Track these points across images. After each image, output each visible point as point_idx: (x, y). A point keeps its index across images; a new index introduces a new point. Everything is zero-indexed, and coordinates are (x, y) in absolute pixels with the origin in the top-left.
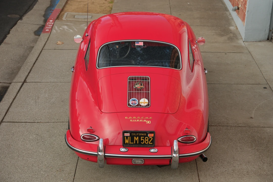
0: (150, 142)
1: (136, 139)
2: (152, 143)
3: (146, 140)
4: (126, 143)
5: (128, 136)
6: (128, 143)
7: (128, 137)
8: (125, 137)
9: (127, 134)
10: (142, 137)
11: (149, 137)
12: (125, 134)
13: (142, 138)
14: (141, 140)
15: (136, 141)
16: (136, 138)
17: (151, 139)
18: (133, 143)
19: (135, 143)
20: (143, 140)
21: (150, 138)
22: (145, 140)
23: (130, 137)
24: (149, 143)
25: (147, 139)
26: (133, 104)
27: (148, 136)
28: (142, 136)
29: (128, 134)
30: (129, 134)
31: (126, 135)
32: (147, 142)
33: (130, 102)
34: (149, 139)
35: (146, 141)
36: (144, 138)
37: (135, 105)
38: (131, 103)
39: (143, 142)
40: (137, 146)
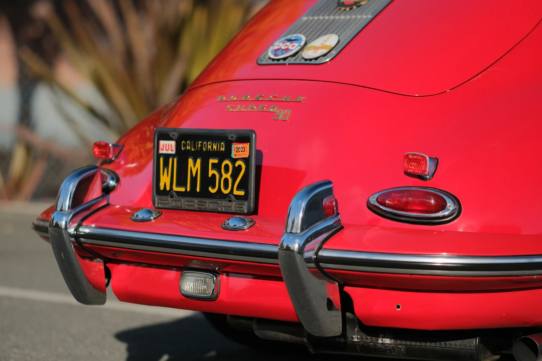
0: (238, 188)
1: (194, 168)
2: (242, 193)
3: (225, 176)
4: (162, 187)
5: (170, 152)
6: (168, 188)
7: (171, 160)
8: (161, 159)
9: (168, 142)
10: (211, 161)
11: (234, 161)
12: (162, 142)
13: (213, 166)
14: (210, 175)
15: (194, 181)
16: (194, 163)
17: (240, 167)
18: (184, 189)
19: (188, 189)
20: (214, 175)
21: (236, 165)
22: (221, 176)
23: (175, 160)
24: (236, 192)
25: (227, 168)
26: (279, 52)
27: (233, 156)
29: (170, 146)
30: (173, 143)
31: (164, 151)
32: (226, 183)
34: (237, 170)
35: (223, 178)
36: (217, 167)
38: (276, 48)
39: (214, 187)
40: (195, 203)
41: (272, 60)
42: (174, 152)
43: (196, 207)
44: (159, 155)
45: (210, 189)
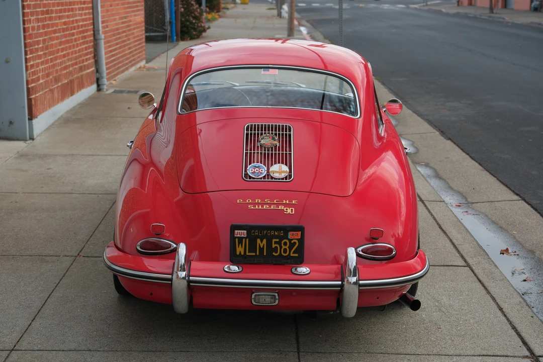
0: (293, 253)
1: (262, 243)
2: (297, 255)
3: (284, 247)
4: (238, 253)
5: (242, 236)
6: (242, 254)
7: (244, 240)
8: (237, 240)
9: (241, 231)
10: (274, 240)
11: (290, 240)
12: (236, 231)
13: (276, 243)
14: (273, 247)
15: (261, 250)
16: (262, 241)
17: (295, 243)
18: (254, 254)
19: (258, 254)
20: (276, 247)
21: (292, 242)
22: (281, 247)
23: (247, 240)
24: (292, 255)
25: (285, 244)
26: (256, 174)
27: (289, 237)
28: (276, 237)
29: (243, 233)
32: (285, 251)
33: (248, 171)
34: (292, 245)
35: (283, 249)
36: (279, 243)
37: (260, 177)
40: (263, 260)
41: (254, 178)
42: (246, 236)
44: (235, 238)
45: (274, 254)
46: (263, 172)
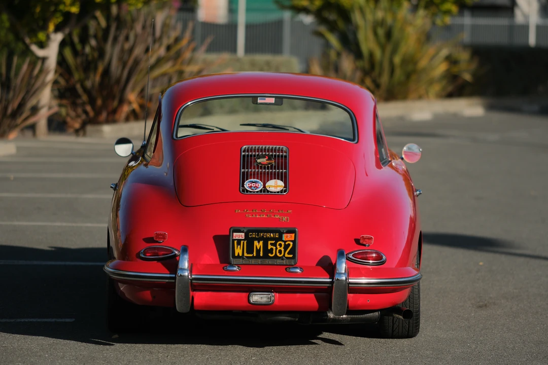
0: (289, 254)
1: (258, 245)
2: (291, 256)
4: (236, 255)
5: (241, 238)
6: (241, 255)
7: (242, 242)
8: (236, 242)
9: (239, 234)
10: (269, 242)
11: (285, 242)
12: (235, 234)
13: (271, 244)
14: (269, 248)
15: (258, 251)
16: (259, 243)
17: (289, 245)
18: (251, 255)
19: (255, 255)
20: (272, 249)
21: (287, 243)
22: (276, 248)
23: (245, 242)
24: (286, 255)
25: (280, 245)
26: (253, 188)
27: (284, 239)
28: (271, 239)
29: (241, 236)
30: (243, 234)
31: (237, 238)
32: (280, 252)
33: (245, 186)
34: (286, 247)
35: (278, 249)
36: (275, 245)
37: (256, 190)
38: (248, 186)
39: (272, 253)
40: (259, 261)
41: (251, 192)
42: (243, 238)
43: (260, 263)
44: (234, 240)
45: (270, 255)
46: (260, 186)
